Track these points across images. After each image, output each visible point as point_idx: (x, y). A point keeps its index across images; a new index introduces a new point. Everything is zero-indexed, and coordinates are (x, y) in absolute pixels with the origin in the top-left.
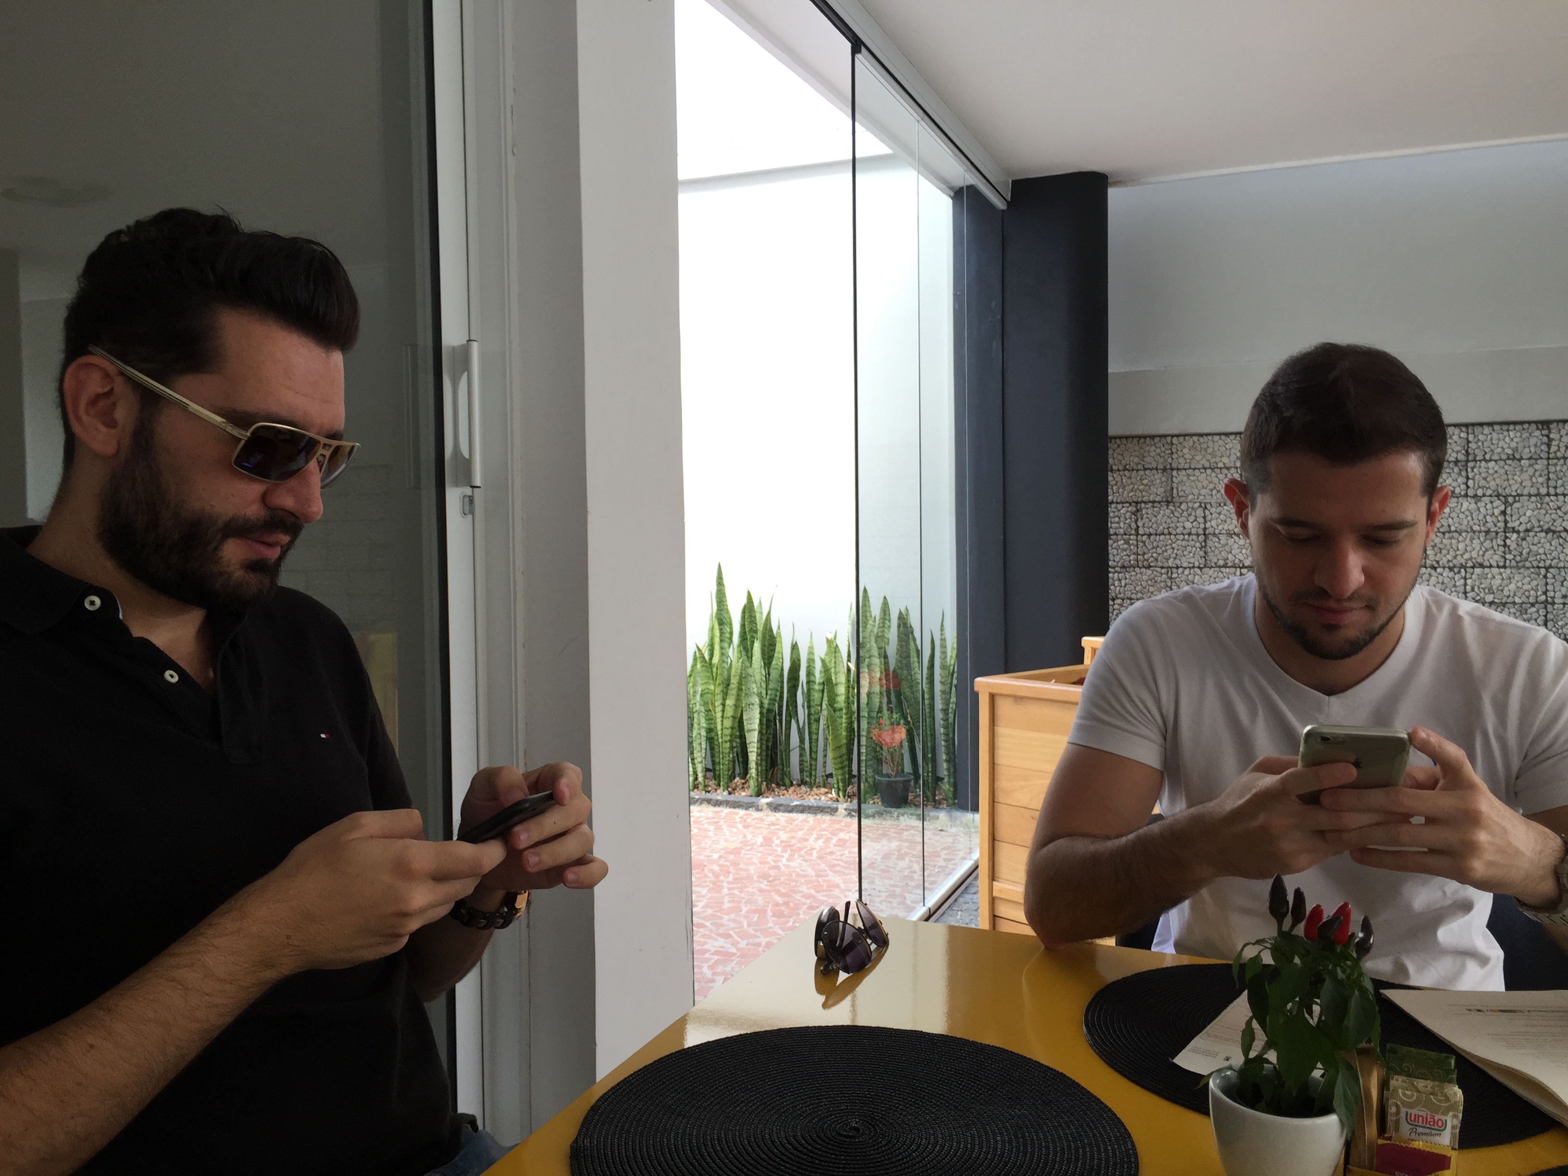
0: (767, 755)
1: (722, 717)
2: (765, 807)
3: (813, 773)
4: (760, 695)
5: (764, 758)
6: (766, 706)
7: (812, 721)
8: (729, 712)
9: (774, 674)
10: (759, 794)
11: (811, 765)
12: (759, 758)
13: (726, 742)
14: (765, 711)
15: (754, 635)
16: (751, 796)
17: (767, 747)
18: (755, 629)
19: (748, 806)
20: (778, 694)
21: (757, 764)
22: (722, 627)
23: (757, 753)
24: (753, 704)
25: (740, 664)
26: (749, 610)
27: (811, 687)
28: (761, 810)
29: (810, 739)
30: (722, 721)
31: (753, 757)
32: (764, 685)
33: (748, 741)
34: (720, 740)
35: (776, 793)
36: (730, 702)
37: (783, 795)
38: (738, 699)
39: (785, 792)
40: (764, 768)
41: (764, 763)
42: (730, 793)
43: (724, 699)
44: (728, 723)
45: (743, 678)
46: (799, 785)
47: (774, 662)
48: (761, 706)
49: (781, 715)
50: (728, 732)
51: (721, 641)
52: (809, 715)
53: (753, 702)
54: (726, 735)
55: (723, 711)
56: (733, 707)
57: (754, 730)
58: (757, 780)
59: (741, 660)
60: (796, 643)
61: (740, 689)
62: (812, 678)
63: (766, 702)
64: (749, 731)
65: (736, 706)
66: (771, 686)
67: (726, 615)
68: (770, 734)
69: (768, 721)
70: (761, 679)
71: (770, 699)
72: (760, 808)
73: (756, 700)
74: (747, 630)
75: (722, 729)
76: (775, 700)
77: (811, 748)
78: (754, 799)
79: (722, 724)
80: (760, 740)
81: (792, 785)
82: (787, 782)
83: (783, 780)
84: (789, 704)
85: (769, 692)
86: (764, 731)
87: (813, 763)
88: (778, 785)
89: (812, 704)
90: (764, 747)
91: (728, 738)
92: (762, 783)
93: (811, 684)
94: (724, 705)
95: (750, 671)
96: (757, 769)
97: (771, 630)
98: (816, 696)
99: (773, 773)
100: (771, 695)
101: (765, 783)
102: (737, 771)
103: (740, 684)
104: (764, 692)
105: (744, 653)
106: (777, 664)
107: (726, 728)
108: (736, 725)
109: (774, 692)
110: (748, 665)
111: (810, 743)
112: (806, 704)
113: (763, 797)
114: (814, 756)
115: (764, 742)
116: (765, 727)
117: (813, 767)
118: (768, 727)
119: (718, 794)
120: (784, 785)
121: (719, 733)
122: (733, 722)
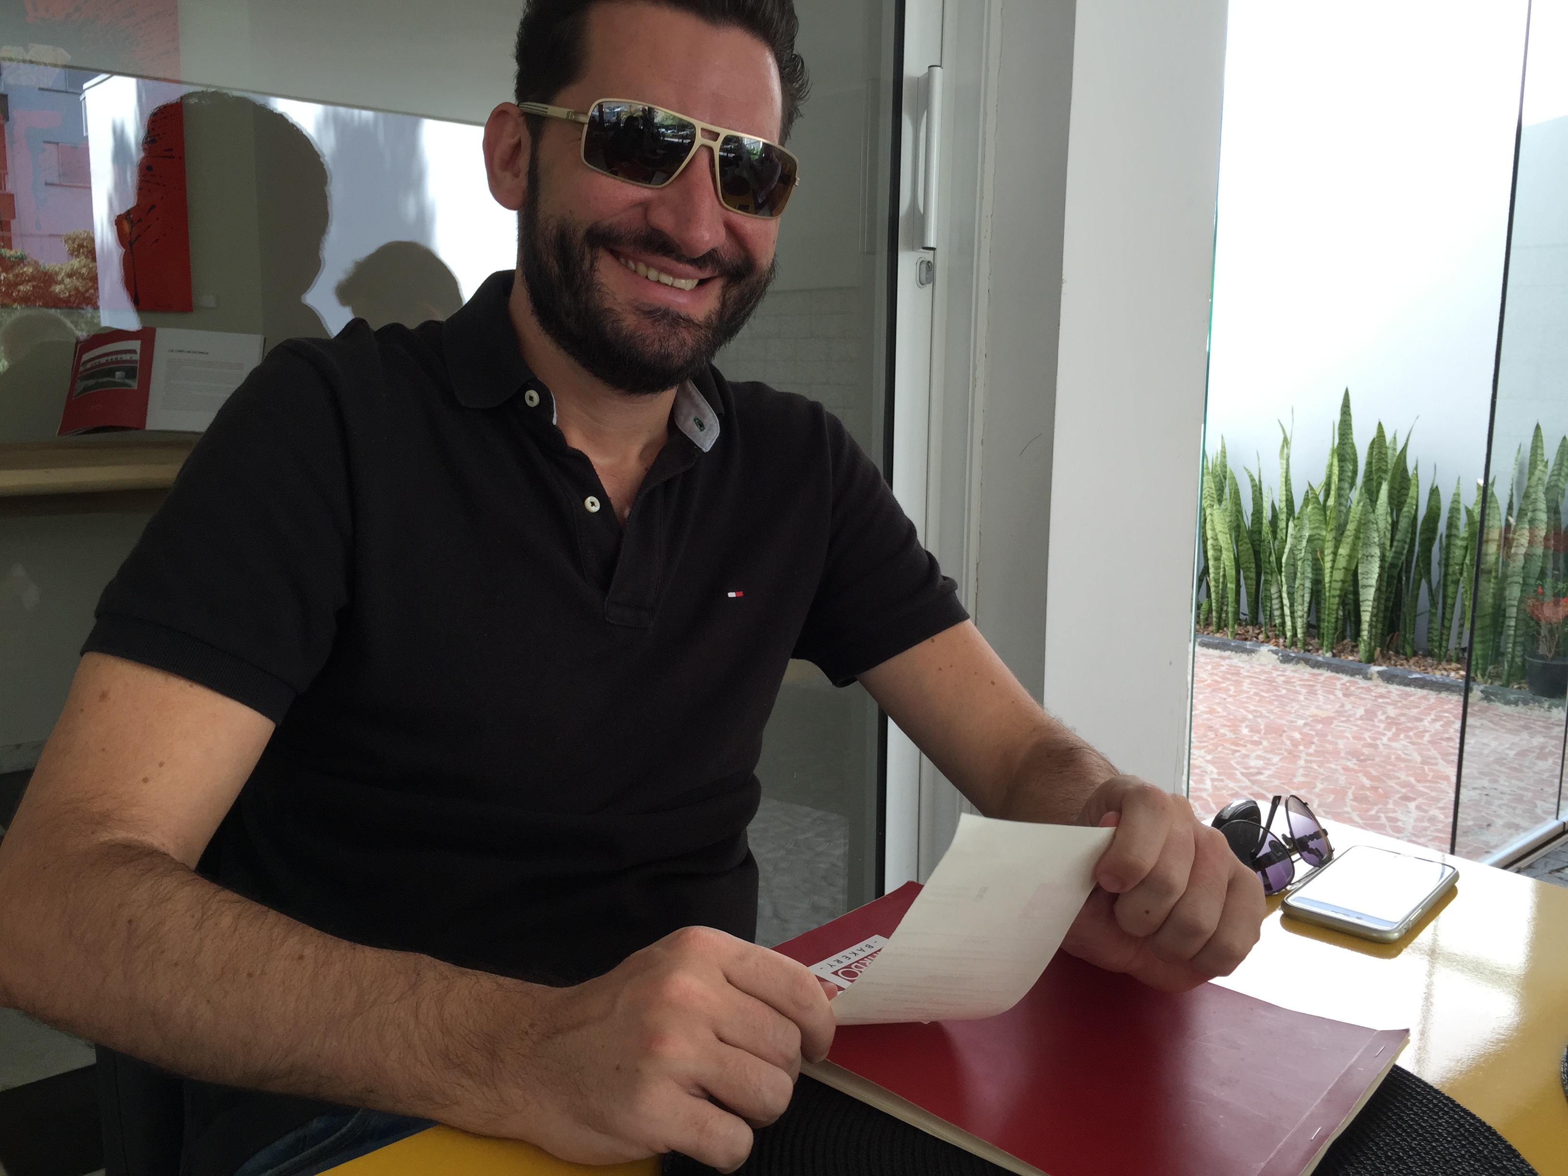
0: (1385, 617)
1: (1332, 567)
2: (1376, 676)
3: (1444, 644)
4: (1382, 546)
5: (1380, 619)
6: (1389, 559)
7: (1449, 583)
8: (1342, 563)
9: (1404, 523)
10: (1371, 660)
11: (1442, 634)
12: (1374, 619)
13: (1334, 596)
14: (1387, 565)
15: (1383, 475)
16: (1360, 661)
17: (1386, 608)
18: (1384, 468)
19: (1353, 673)
20: (1407, 547)
21: (1370, 625)
22: (1343, 464)
23: (1372, 612)
24: (1372, 556)
25: (1360, 508)
26: (1379, 443)
27: (1453, 542)
28: (1370, 679)
29: (1444, 603)
30: (1332, 572)
31: (1366, 617)
32: (1389, 535)
33: (1361, 599)
34: (1327, 594)
35: (1393, 662)
36: (1343, 551)
37: (1402, 665)
38: (1354, 548)
39: (1405, 662)
40: (1380, 631)
41: (1380, 626)
42: (1334, 655)
43: (1337, 547)
44: (1339, 575)
45: (1363, 525)
46: (1425, 656)
47: (1405, 509)
48: (1383, 558)
49: (1408, 571)
50: (1338, 585)
51: (1340, 480)
52: (1446, 575)
53: (1373, 553)
54: (1336, 589)
55: (1334, 561)
56: (1347, 558)
57: (1371, 586)
58: (1370, 644)
59: (1361, 504)
60: (1437, 487)
61: (1357, 538)
62: (1454, 532)
63: (1389, 555)
64: (1365, 586)
65: (1351, 557)
66: (1399, 536)
67: (1349, 451)
68: (1390, 592)
69: (1390, 577)
70: (1386, 528)
71: (1396, 552)
72: (1369, 676)
73: (1377, 551)
74: (1374, 469)
75: (1330, 582)
76: (1402, 554)
77: (1444, 614)
78: (1363, 665)
79: (1331, 576)
80: (1377, 599)
81: (1415, 654)
82: (1408, 650)
83: (1404, 648)
84: (1420, 559)
85: (1395, 544)
86: (1384, 589)
87: (1445, 632)
88: (1397, 653)
89: (1451, 562)
90: (1382, 607)
91: (1338, 593)
92: (1375, 649)
93: (1453, 538)
94: (1335, 554)
95: (1372, 517)
96: (1370, 632)
97: (1405, 470)
98: (1458, 553)
99: (1391, 639)
100: (1397, 547)
101: (1378, 649)
102: (1348, 633)
103: (1358, 531)
104: (1388, 543)
105: (1365, 495)
106: (1409, 512)
107: (1336, 581)
108: (1350, 578)
109: (1400, 544)
110: (1371, 510)
111: (1444, 608)
112: (1443, 562)
113: (1375, 665)
114: (1447, 623)
115: (1383, 601)
116: (1385, 584)
117: (1444, 637)
118: (1389, 584)
119: (1319, 655)
120: (1405, 654)
121: (1327, 585)
122: (1345, 575)
